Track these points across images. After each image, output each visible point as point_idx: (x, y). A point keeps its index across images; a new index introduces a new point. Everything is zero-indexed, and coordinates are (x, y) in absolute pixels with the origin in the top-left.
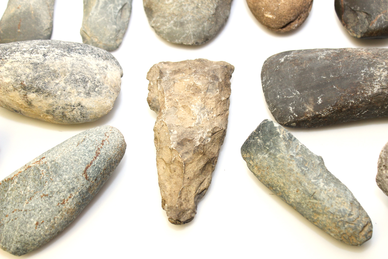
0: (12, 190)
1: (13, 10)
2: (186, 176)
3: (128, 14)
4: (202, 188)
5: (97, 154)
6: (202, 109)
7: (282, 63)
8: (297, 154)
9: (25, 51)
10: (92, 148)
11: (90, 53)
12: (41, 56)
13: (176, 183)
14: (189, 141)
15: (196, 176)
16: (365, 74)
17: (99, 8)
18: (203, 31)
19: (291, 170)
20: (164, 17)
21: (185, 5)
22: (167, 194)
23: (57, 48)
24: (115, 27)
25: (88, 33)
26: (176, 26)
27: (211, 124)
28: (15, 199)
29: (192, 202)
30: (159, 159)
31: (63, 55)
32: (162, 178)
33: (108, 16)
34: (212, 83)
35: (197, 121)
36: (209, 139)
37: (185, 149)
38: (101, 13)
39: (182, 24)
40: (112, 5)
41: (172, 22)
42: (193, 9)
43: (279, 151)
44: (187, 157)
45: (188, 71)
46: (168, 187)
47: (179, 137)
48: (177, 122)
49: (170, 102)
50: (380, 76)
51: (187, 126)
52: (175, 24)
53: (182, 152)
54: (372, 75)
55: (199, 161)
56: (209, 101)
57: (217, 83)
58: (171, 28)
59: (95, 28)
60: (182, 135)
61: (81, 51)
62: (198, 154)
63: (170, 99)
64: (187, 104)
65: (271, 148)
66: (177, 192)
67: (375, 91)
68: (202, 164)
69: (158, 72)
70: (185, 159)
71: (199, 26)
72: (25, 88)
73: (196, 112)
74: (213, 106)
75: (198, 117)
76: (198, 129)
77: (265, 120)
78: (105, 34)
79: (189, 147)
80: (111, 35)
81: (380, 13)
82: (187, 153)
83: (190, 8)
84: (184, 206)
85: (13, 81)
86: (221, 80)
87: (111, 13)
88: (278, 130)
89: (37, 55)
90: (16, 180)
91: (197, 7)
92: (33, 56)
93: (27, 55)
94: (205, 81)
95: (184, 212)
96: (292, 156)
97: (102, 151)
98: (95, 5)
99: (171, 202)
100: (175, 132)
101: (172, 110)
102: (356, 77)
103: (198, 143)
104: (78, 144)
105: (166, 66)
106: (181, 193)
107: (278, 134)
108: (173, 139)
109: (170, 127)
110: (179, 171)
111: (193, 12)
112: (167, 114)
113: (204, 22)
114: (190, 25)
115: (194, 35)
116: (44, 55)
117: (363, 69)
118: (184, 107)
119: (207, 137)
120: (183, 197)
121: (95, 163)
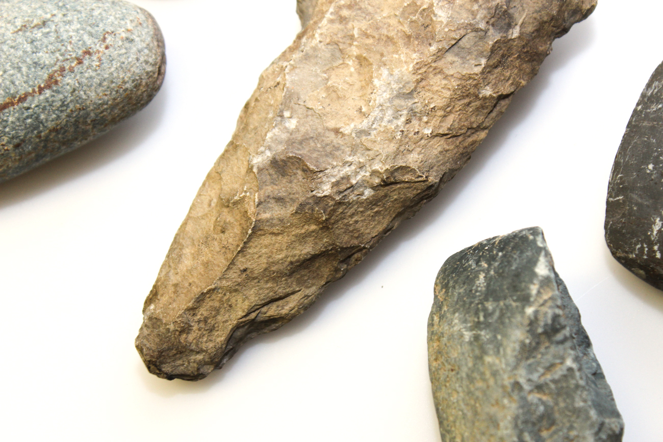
2: (242, 263)
4: (272, 311)
5: (51, 82)
6: (401, 95)
8: (539, 388)
10: (45, 58)
13: (206, 265)
14: (306, 170)
15: (270, 275)
19: (494, 422)
22: (174, 279)
27: (397, 153)
29: (220, 337)
30: (214, 176)
32: (189, 228)
34: (482, 35)
35: (364, 124)
36: (368, 193)
37: (281, 188)
43: (498, 346)
44: (274, 212)
46: (187, 262)
47: (290, 143)
48: (314, 98)
49: (337, 26)
51: (332, 124)
53: (269, 189)
55: (302, 238)
56: (437, 82)
57: (494, 36)
60: (305, 140)
62: (309, 220)
63: (342, 20)
64: (374, 59)
65: (487, 325)
66: (196, 291)
68: (308, 249)
70: (266, 216)
73: (382, 95)
74: (439, 102)
75: (376, 113)
76: (354, 150)
77: (535, 231)
79: (296, 187)
82: (279, 200)
84: (191, 337)
86: (515, 33)
88: (534, 289)
94: (464, 18)
95: (183, 351)
96: (517, 386)
97: (69, 81)
99: (166, 307)
100: (292, 124)
101: (325, 52)
103: (326, 189)
104: (24, 28)
106: (201, 299)
107: (525, 300)
108: (275, 140)
109: (290, 100)
110: (233, 238)
112: (307, 57)
118: (362, 61)
119: (364, 184)
120: (203, 312)
121: (34, 102)
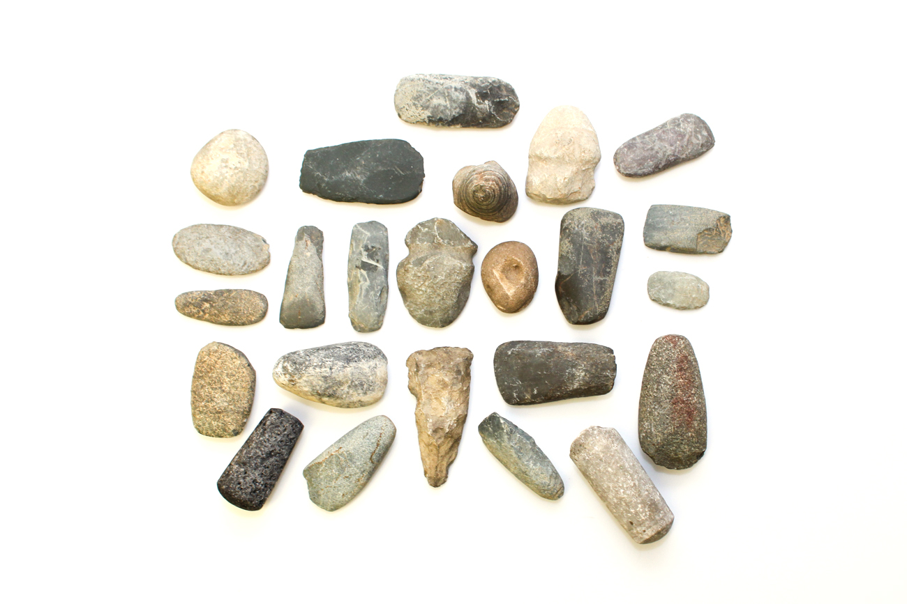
0: (322, 471)
1: (291, 298)
2: (440, 455)
3: (386, 295)
4: (451, 460)
5: (378, 445)
6: (449, 401)
7: (510, 355)
8: (516, 444)
9: (316, 366)
10: (373, 441)
11: (363, 358)
12: (328, 370)
13: (433, 460)
14: (441, 429)
15: (447, 453)
16: (569, 373)
17: (362, 297)
18: (448, 317)
19: (511, 455)
20: (416, 304)
21: (433, 298)
22: (428, 467)
23: (339, 360)
24: (377, 313)
25: (356, 320)
26: (427, 314)
27: (456, 413)
28: (325, 477)
29: (445, 472)
30: (420, 441)
31: (344, 367)
32: (423, 454)
33: (370, 305)
34: (457, 378)
35: (446, 412)
36: (455, 425)
37: (438, 435)
38: (365, 302)
39: (431, 313)
40: (372, 293)
41: (423, 310)
42: (440, 301)
43: (503, 441)
44: (440, 441)
45: (438, 366)
46: (428, 462)
47: (433, 425)
48: (431, 413)
49: (426, 394)
50: (579, 376)
51: (439, 416)
52: (426, 312)
53: (436, 437)
54: (573, 375)
55: (448, 443)
56: (454, 394)
57: (460, 377)
58: (422, 315)
59: (360, 316)
60: (436, 422)
61: (356, 359)
62: (447, 438)
63: (426, 392)
64: (438, 397)
65: (498, 438)
66: (434, 466)
67: (575, 387)
68: (451, 444)
69: (414, 363)
70: (439, 443)
71: (444, 314)
72: (319, 395)
73: (445, 404)
74: (457, 397)
75: (447, 408)
76: (447, 418)
77: (494, 413)
78: (369, 321)
79: (441, 433)
80: (375, 320)
81: (587, 310)
82: (440, 438)
83: (437, 300)
84: (439, 476)
85: (311, 390)
86: (463, 373)
87: (373, 301)
88: (503, 426)
89: (325, 369)
90: (324, 464)
91: (443, 299)
92: (323, 369)
93: (318, 370)
94: (451, 377)
95: (439, 480)
96: (512, 446)
97: (381, 442)
98: (359, 293)
99: (430, 473)
100: (431, 421)
101: (427, 401)
102: (562, 376)
103: (447, 430)
104: (364, 437)
105: (420, 357)
106: (436, 467)
107: (503, 429)
108: (430, 426)
109: (427, 416)
110: (435, 451)
111: (439, 304)
112: (424, 405)
113: (448, 310)
114: (437, 314)
115: (441, 321)
116: (331, 369)
117: (567, 369)
118: (436, 398)
119: (454, 423)
120: (438, 469)
121: (377, 452)
